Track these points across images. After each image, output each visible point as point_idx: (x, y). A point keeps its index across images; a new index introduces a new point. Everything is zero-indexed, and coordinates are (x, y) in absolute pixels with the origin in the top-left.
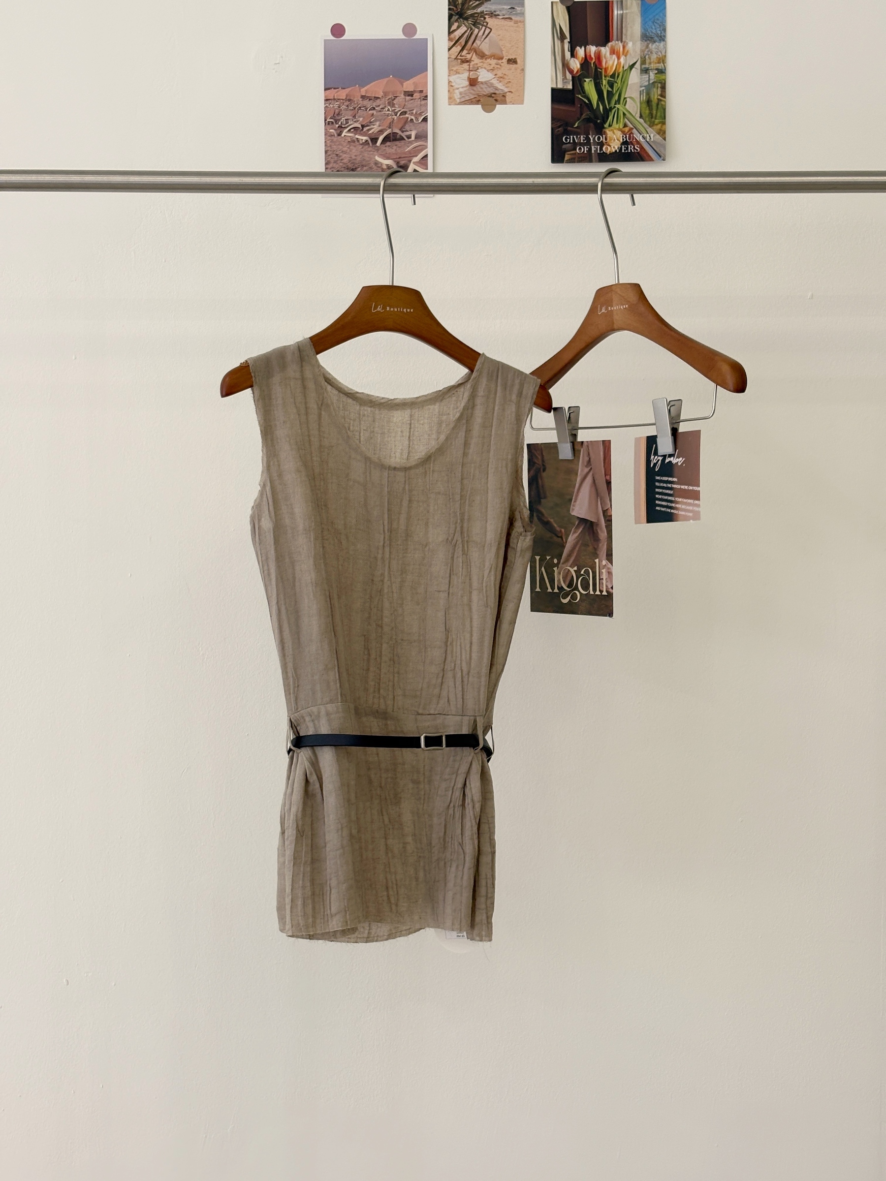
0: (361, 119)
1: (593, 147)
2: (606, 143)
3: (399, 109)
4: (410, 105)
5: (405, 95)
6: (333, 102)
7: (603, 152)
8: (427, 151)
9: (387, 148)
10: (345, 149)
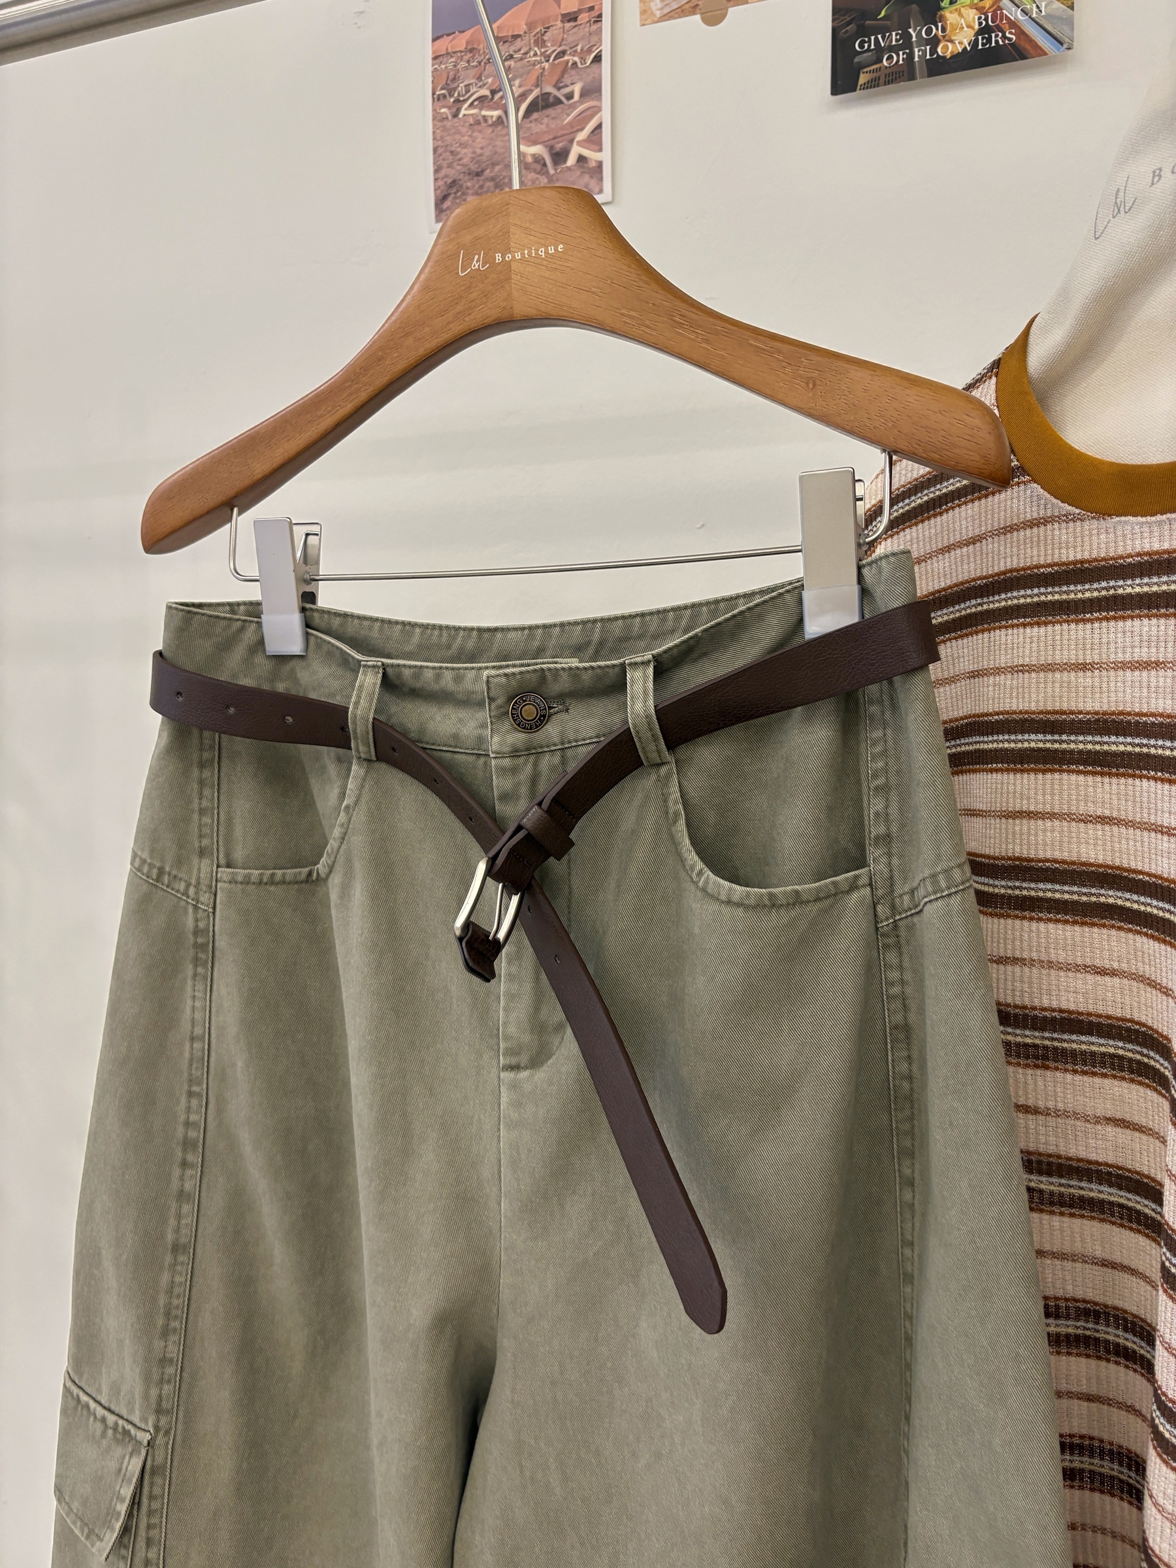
0: (490, 80)
1: (916, 50)
2: (944, 37)
3: (553, 49)
4: (570, 39)
5: (563, 21)
6: (445, 59)
7: (938, 55)
8: (601, 118)
9: (533, 125)
10: (466, 138)
